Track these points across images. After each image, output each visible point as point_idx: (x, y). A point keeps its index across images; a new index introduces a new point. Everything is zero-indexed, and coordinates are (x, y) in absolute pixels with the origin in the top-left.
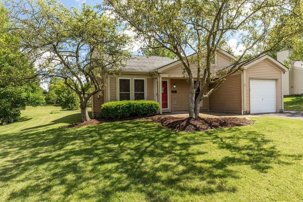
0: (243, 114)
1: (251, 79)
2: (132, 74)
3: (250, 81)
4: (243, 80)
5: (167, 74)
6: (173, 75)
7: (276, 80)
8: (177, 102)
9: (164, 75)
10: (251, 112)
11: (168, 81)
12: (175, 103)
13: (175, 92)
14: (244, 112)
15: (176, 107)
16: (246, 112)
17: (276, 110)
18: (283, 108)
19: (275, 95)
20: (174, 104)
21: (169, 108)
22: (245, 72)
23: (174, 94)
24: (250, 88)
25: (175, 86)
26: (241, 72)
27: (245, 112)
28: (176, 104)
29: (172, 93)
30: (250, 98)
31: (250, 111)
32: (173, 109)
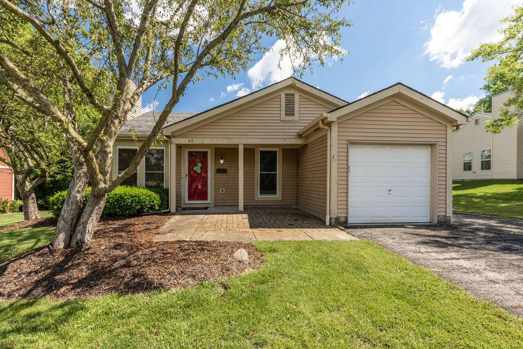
0: (328, 223)
1: (351, 143)
2: (125, 140)
3: (350, 149)
4: (331, 146)
5: (185, 137)
6: (199, 140)
7: (432, 145)
8: (227, 190)
9: (181, 139)
10: (350, 221)
11: (209, 151)
12: (222, 191)
13: (225, 171)
14: (330, 219)
15: (225, 198)
16: (337, 219)
17: (430, 218)
18: (450, 213)
19: (429, 181)
20: (221, 193)
21: (211, 200)
22: (335, 128)
23: (220, 175)
24: (349, 165)
25: (222, 161)
26: (326, 128)
27: (333, 221)
28: (224, 193)
29: (217, 173)
30: (347, 189)
31: (347, 218)
32: (219, 201)
